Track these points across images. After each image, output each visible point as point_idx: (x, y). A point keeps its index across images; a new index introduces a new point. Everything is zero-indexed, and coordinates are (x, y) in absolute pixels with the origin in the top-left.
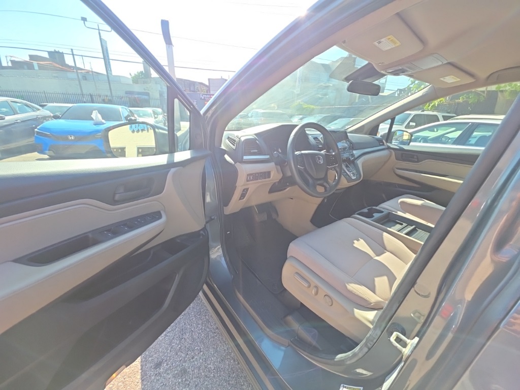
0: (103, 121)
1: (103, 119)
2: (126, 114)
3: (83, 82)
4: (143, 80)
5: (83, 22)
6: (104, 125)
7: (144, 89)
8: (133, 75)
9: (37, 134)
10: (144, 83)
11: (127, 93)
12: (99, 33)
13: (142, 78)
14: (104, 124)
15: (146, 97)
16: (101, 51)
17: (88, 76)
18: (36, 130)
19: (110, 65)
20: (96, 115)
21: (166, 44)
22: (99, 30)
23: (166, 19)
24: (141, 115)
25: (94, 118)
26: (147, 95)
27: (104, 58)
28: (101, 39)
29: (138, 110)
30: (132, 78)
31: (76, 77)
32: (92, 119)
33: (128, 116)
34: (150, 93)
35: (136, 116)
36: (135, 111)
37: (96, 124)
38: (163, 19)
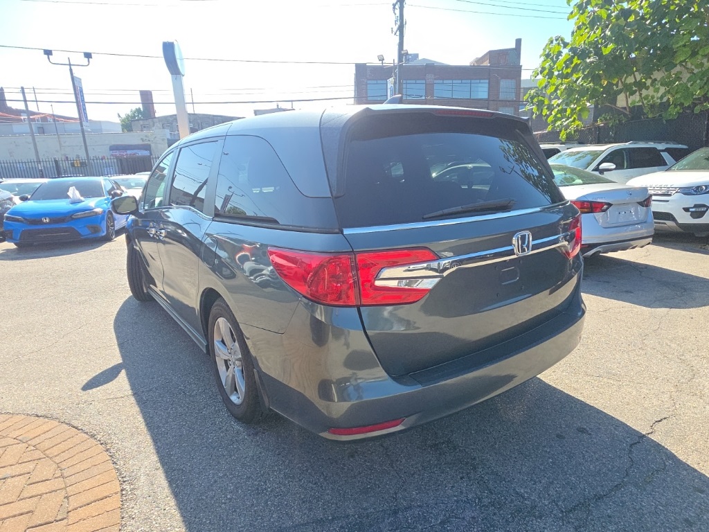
0: (82, 198)
1: (82, 196)
2: (109, 186)
3: (39, 137)
4: (141, 122)
5: (46, 56)
6: (83, 203)
7: (142, 139)
8: (123, 116)
9: (7, 220)
10: (143, 127)
11: (113, 148)
12: (71, 70)
13: (138, 120)
14: (82, 201)
15: (146, 153)
16: (72, 92)
17: (46, 125)
18: (5, 215)
19: (85, 109)
20: (73, 193)
21: (172, 74)
22: (70, 65)
23: (170, 41)
24: (133, 184)
25: (71, 196)
26: (146, 150)
27: (77, 102)
28: (73, 78)
29: (127, 180)
30: (123, 121)
31: (29, 130)
32: (68, 197)
33: (113, 189)
34: (153, 146)
35: (123, 188)
36: (123, 180)
37: (74, 203)
38: (166, 41)
